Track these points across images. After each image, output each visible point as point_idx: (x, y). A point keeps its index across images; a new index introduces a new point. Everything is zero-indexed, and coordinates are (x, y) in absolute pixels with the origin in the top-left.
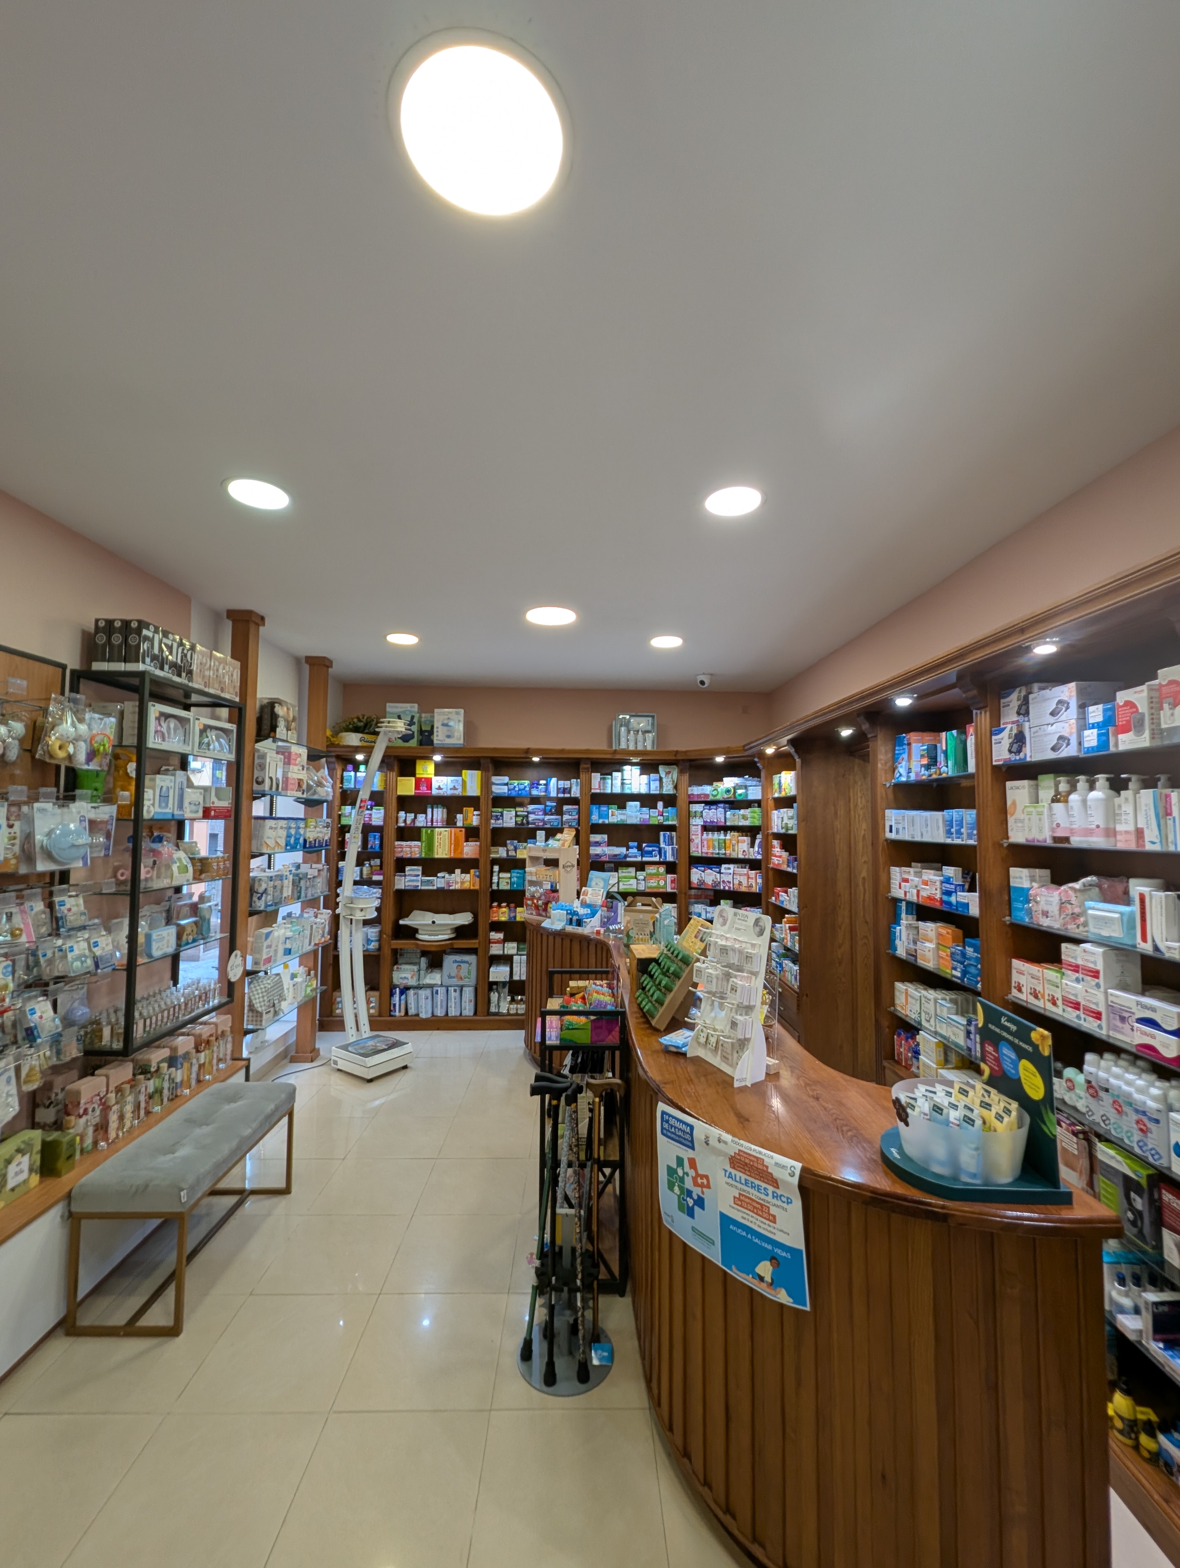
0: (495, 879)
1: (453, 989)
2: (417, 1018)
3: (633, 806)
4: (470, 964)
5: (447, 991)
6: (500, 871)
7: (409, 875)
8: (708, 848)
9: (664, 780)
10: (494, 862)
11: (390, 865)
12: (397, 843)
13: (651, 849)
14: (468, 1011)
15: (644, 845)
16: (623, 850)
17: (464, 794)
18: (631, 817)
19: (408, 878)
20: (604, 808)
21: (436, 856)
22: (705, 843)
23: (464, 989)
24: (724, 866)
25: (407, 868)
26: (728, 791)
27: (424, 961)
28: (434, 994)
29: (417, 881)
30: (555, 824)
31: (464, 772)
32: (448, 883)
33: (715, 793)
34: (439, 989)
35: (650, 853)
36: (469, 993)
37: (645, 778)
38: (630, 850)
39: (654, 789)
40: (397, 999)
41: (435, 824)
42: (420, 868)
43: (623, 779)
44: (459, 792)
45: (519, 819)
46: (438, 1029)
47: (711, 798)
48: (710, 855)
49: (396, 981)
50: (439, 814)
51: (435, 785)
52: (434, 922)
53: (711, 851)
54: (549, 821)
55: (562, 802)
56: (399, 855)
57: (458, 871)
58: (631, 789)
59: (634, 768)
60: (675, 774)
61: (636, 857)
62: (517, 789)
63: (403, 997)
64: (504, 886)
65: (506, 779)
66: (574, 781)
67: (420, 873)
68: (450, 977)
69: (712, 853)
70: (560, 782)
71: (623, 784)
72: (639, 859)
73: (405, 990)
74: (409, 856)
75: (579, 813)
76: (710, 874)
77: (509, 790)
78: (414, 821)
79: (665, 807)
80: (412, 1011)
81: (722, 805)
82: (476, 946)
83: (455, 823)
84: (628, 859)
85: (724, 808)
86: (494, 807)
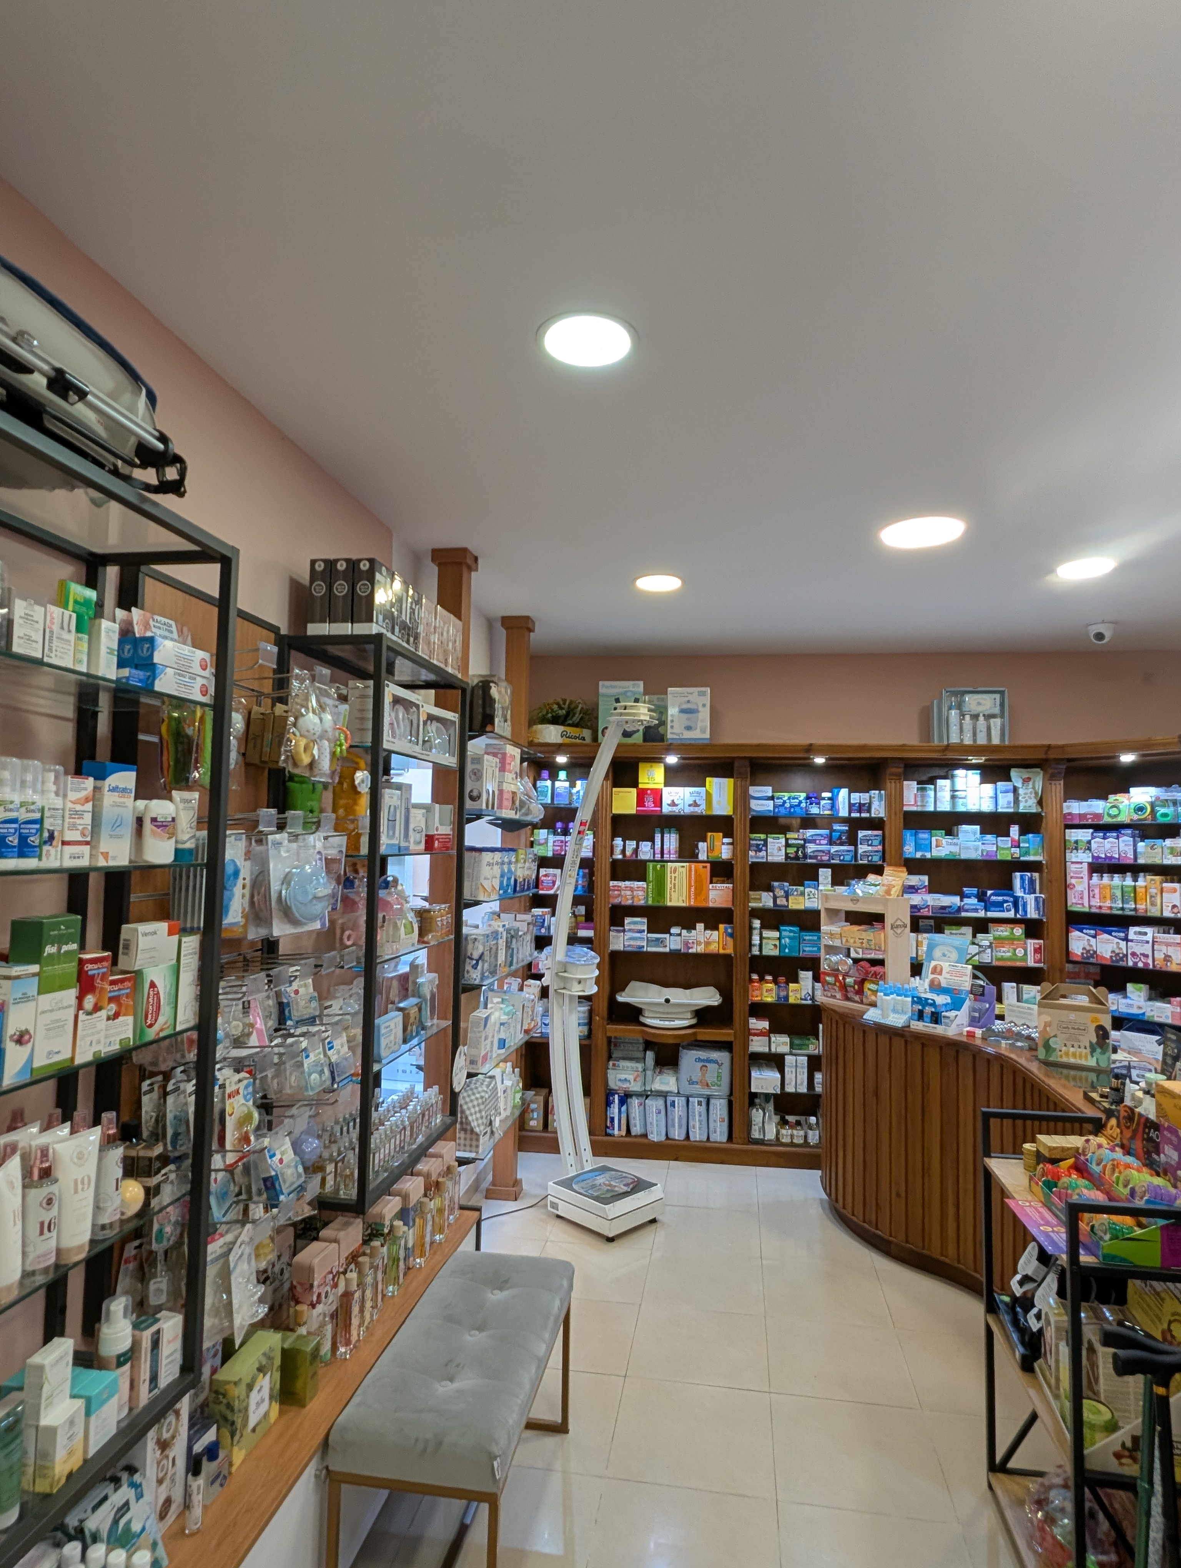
0: (756, 940)
1: (696, 1100)
2: (644, 1140)
3: (969, 832)
4: (720, 1065)
5: (688, 1101)
6: (763, 927)
7: (630, 930)
8: (1103, 898)
9: (1021, 791)
10: (755, 913)
11: (602, 915)
12: (612, 883)
13: (1000, 898)
14: (720, 1134)
15: (989, 892)
16: (955, 900)
17: (709, 813)
18: (968, 848)
19: (629, 935)
20: (923, 835)
21: (669, 904)
22: (1097, 891)
23: (712, 1101)
24: (1133, 930)
25: (627, 920)
26: (1140, 809)
27: (650, 1055)
28: (668, 1106)
29: (642, 939)
30: (848, 858)
31: (708, 779)
32: (686, 944)
33: (1114, 812)
34: (676, 1099)
35: (999, 905)
36: (719, 1108)
37: (988, 788)
38: (966, 901)
39: (1005, 805)
40: (616, 1110)
41: (666, 857)
42: (645, 920)
43: (953, 791)
44: (701, 810)
45: (791, 851)
46: (676, 1159)
47: (1107, 820)
48: (1105, 911)
49: (612, 1084)
50: (672, 841)
51: (666, 800)
52: (667, 1001)
53: (1108, 904)
54: (838, 854)
55: (855, 825)
56: (617, 901)
57: (700, 926)
58: (964, 805)
59: (970, 772)
60: (1039, 784)
61: (976, 910)
62: (787, 805)
63: (624, 1108)
64: (770, 950)
65: (768, 791)
66: (875, 793)
67: (645, 928)
68: (691, 1082)
69: (1111, 908)
70: (853, 795)
71: (953, 797)
72: (981, 914)
73: (625, 1098)
74: (629, 902)
75: (883, 842)
76: (1108, 942)
77: (775, 806)
78: (636, 851)
79: (1023, 832)
80: (636, 1130)
81: (1129, 831)
82: (731, 1039)
83: (697, 856)
84: (964, 914)
85: (1133, 836)
86: (752, 832)
